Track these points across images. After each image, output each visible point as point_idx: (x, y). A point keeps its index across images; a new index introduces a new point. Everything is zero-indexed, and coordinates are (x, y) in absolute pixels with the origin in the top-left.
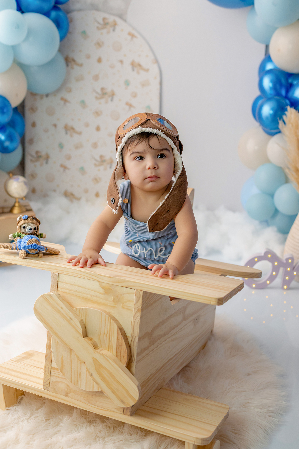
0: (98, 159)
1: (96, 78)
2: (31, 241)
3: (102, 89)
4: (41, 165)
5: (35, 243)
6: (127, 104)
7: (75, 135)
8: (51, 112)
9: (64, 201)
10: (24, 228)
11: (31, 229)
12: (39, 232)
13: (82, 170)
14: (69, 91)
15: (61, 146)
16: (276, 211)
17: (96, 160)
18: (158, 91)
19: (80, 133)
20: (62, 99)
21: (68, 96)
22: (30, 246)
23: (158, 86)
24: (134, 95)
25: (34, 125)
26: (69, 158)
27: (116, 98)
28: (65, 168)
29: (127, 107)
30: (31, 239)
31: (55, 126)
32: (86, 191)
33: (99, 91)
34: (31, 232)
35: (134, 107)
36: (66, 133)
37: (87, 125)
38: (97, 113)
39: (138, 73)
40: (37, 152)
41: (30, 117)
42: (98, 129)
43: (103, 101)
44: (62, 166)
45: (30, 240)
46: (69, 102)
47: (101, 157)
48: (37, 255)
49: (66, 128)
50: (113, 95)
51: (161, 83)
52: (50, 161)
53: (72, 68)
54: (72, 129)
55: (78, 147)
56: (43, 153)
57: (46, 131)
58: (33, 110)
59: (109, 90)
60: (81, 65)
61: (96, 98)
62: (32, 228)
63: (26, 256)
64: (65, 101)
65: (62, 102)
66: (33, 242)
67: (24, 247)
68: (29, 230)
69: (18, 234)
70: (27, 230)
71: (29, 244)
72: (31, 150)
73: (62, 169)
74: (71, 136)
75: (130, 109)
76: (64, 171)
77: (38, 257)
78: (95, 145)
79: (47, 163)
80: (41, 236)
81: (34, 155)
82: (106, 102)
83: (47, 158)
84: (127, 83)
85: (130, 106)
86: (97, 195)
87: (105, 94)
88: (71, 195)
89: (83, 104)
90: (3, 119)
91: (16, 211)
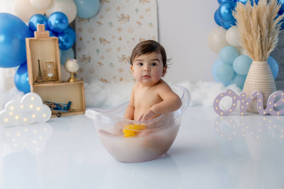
0: (121, 57)
1: (118, 8)
3: (122, 15)
4: (86, 63)
6: (137, 23)
7: (106, 44)
8: (91, 31)
9: (101, 83)
13: (111, 64)
14: (102, 17)
15: (98, 51)
16: (235, 73)
17: (120, 58)
18: (156, 14)
19: (109, 42)
20: (98, 22)
21: (101, 21)
23: (156, 11)
24: (142, 17)
25: (81, 39)
26: (103, 58)
27: (130, 20)
28: (101, 64)
29: (138, 25)
31: (94, 39)
32: (115, 78)
33: (120, 16)
35: (142, 24)
36: (101, 43)
37: (114, 37)
38: (120, 30)
39: (143, 4)
40: (83, 56)
41: (78, 34)
42: (120, 39)
43: (123, 22)
44: (99, 63)
46: (102, 24)
47: (123, 56)
49: (101, 40)
50: (129, 18)
51: (157, 9)
52: (91, 60)
53: (103, 4)
54: (105, 40)
55: (108, 51)
56: (87, 56)
57: (89, 42)
58: (80, 30)
59: (126, 15)
60: (109, 2)
61: (119, 20)
64: (100, 23)
65: (98, 24)
72: (80, 54)
73: (99, 65)
74: (104, 44)
75: (139, 25)
76: (100, 66)
78: (119, 49)
79: (89, 62)
81: (82, 57)
82: (125, 23)
83: (90, 58)
84: (137, 10)
85: (140, 24)
86: (121, 80)
87: (124, 18)
88: (105, 81)
89: (111, 24)
90: (62, 27)
91: (72, 80)
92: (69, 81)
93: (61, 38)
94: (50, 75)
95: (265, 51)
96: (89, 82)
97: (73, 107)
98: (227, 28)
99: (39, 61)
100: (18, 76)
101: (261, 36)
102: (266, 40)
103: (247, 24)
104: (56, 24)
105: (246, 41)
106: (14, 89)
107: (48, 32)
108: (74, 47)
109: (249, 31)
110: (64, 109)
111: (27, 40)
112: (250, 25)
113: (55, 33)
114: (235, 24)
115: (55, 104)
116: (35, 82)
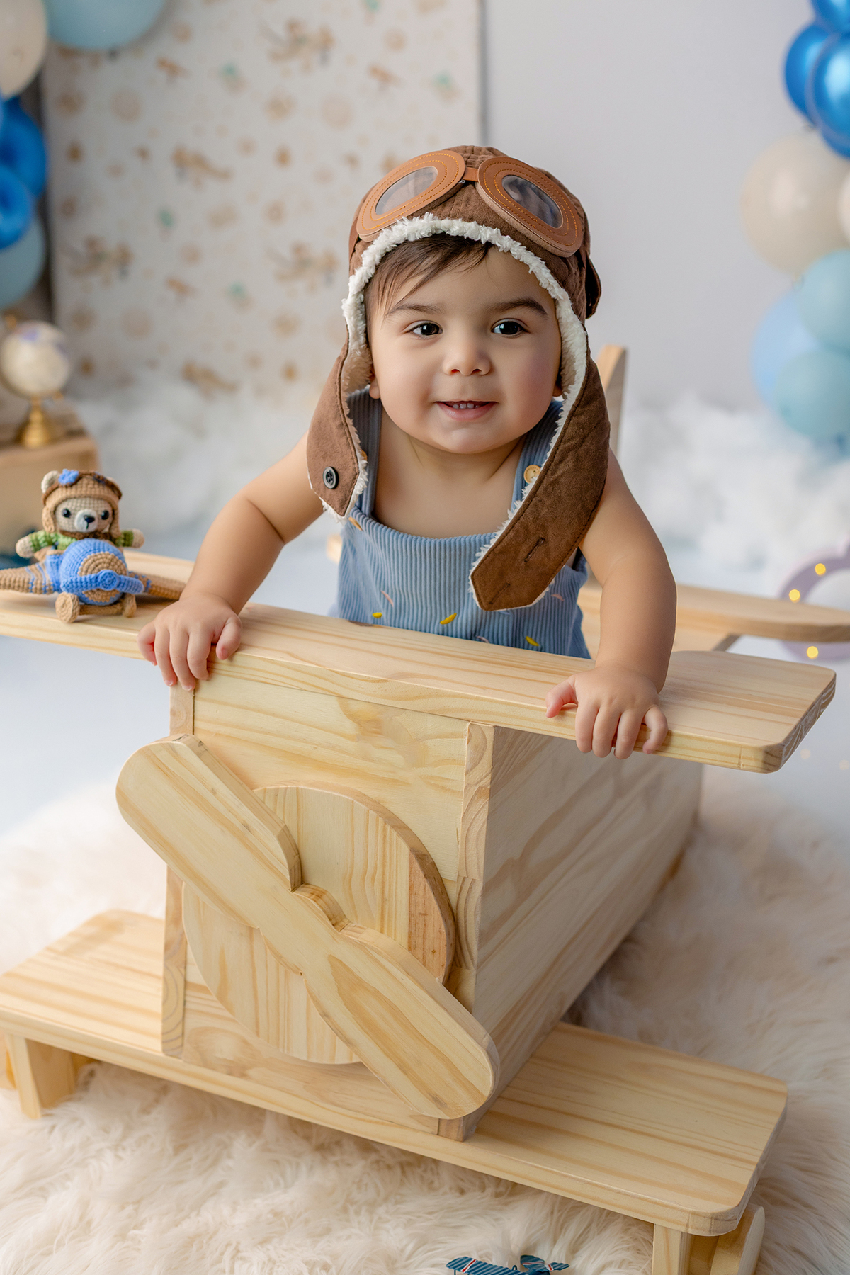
0: (288, 256)
2: (94, 561)
3: (292, 25)
4: (107, 285)
5: (108, 568)
6: (374, 71)
7: (208, 181)
8: (127, 109)
9: (186, 395)
10: (67, 514)
11: (90, 519)
12: (117, 527)
13: (239, 296)
14: (184, 35)
15: (166, 220)
17: (281, 260)
19: (226, 176)
20: (162, 64)
21: (179, 55)
22: (91, 580)
23: (473, 8)
24: (397, 42)
25: (75, 153)
26: (192, 256)
27: (336, 55)
28: (181, 289)
29: (375, 83)
30: (93, 554)
31: (143, 154)
32: (254, 362)
33: (280, 30)
34: (93, 527)
35: (396, 81)
36: (182, 177)
37: (247, 147)
38: (279, 107)
40: (92, 243)
41: (60, 126)
42: (283, 158)
43: (295, 64)
44: (171, 283)
45: (88, 556)
46: (183, 74)
47: (298, 249)
48: (118, 607)
49: (180, 160)
50: (325, 43)
52: (134, 268)
54: (201, 161)
55: (222, 218)
56: (111, 244)
57: (116, 171)
58: (71, 103)
59: (312, 29)
61: (273, 55)
62: (94, 514)
63: (80, 614)
64: (172, 69)
65: (162, 75)
66: (100, 566)
67: (72, 582)
68: (85, 523)
69: (45, 536)
70: (78, 523)
71: (86, 572)
72: (72, 236)
73: (172, 295)
74: (199, 185)
75: (383, 87)
76: (180, 299)
77: (119, 614)
78: (276, 213)
79: (123, 275)
80: (125, 539)
81: (83, 251)
82: (306, 69)
83: (124, 257)
85: (383, 77)
86: (290, 373)
87: (301, 42)
88: (204, 377)
89: (231, 77)
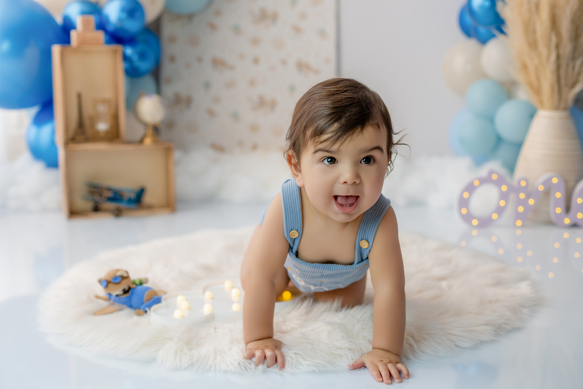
0: (256, 100)
3: (261, 10)
4: (181, 111)
6: (294, 28)
7: (226, 71)
8: (194, 41)
9: (211, 153)
13: (236, 116)
14: (218, 13)
15: (207, 85)
16: (499, 140)
17: (253, 102)
19: (232, 68)
20: (209, 24)
21: (216, 21)
23: (335, 4)
24: (303, 16)
25: (172, 59)
26: (217, 100)
27: (279, 21)
28: (211, 113)
29: (294, 32)
31: (200, 60)
32: (241, 144)
33: (258, 14)
35: (303, 32)
36: (214, 69)
37: (242, 57)
38: (255, 41)
40: (176, 94)
41: (169, 49)
42: (256, 61)
43: (262, 25)
44: (208, 111)
46: (218, 28)
47: (260, 97)
49: (214, 62)
50: (274, 17)
51: (338, 1)
52: (193, 105)
54: (223, 62)
55: (230, 85)
56: (184, 95)
57: (188, 66)
58: (173, 39)
59: (270, 11)
61: (254, 22)
64: (213, 27)
65: (208, 29)
72: (169, 90)
73: (208, 116)
74: (222, 72)
75: (297, 34)
76: (211, 118)
78: (252, 83)
79: (188, 109)
82: (266, 27)
83: (189, 100)
85: (297, 30)
86: (255, 147)
87: (265, 17)
88: (219, 148)
89: (237, 30)
90: (133, 26)
91: (148, 141)
92: (141, 141)
93: (129, 51)
94: (102, 127)
95: (564, 90)
96: (185, 148)
97: (147, 199)
98: (483, 41)
99: (79, 96)
100: (33, 130)
101: (558, 57)
102: (568, 66)
103: (529, 30)
104: (120, 20)
105: (525, 67)
106: (26, 157)
107: (101, 36)
108: (156, 73)
109: (533, 45)
110: (130, 201)
111: (56, 49)
112: (534, 32)
113: (117, 38)
114: (502, 32)
115: (109, 189)
116: (71, 140)
